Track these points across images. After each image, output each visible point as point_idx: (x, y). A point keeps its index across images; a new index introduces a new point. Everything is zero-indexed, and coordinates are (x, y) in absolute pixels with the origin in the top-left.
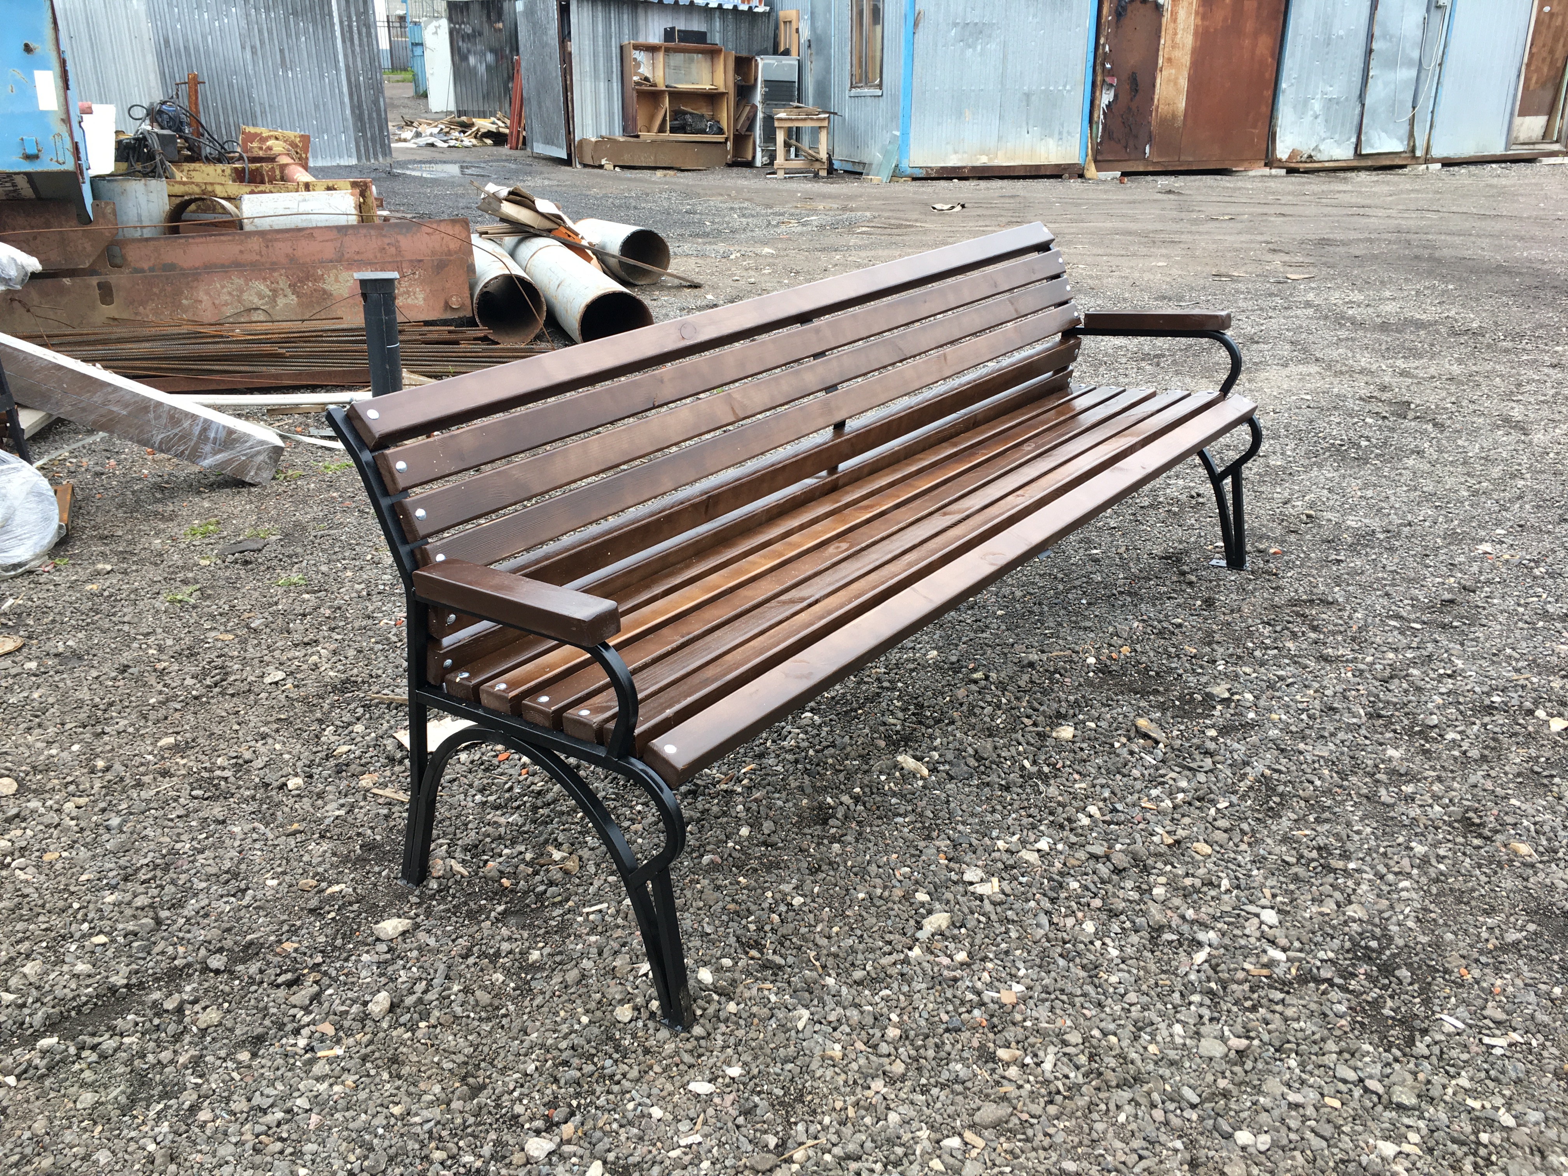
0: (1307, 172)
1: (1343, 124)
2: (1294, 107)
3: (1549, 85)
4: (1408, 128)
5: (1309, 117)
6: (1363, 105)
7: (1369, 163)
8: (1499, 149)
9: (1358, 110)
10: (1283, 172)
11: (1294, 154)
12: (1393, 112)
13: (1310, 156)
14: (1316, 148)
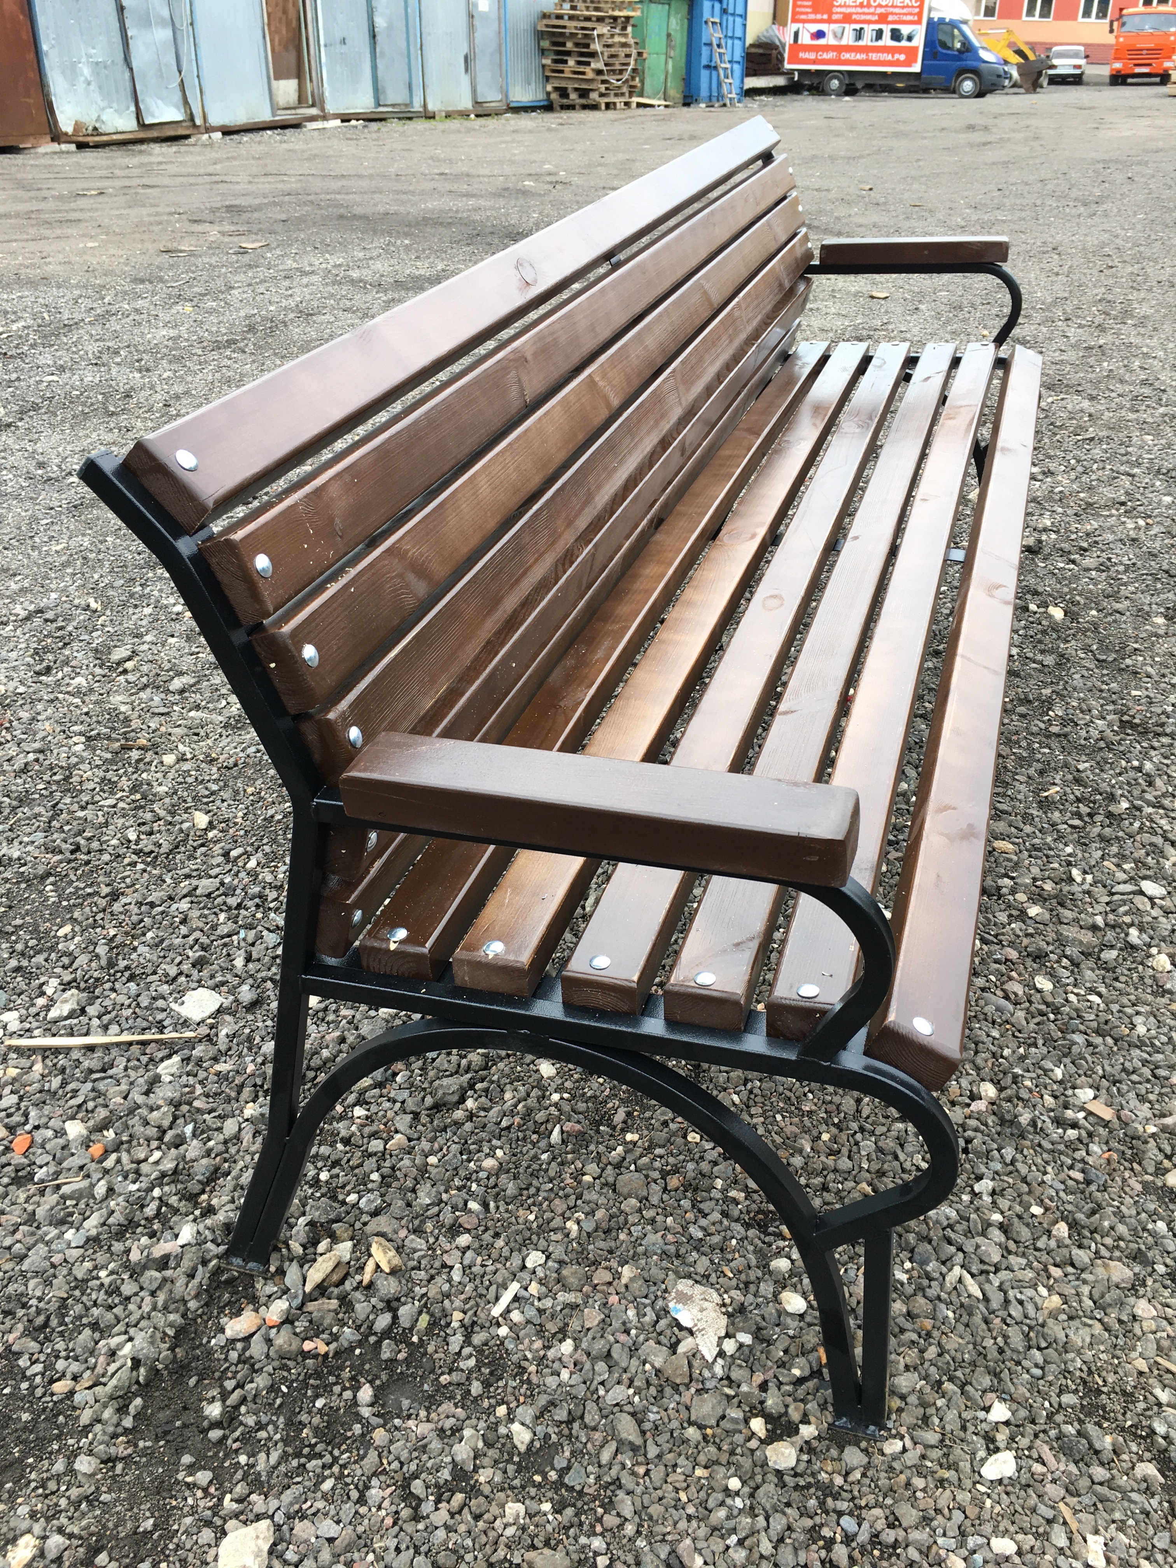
0: (97, 146)
1: (117, 92)
2: (63, 73)
3: (291, 47)
4: (180, 94)
5: (81, 86)
6: (131, 69)
7: (154, 134)
8: (266, 116)
9: (127, 75)
10: (73, 147)
11: (78, 126)
12: (162, 76)
13: (95, 129)
14: (98, 119)
